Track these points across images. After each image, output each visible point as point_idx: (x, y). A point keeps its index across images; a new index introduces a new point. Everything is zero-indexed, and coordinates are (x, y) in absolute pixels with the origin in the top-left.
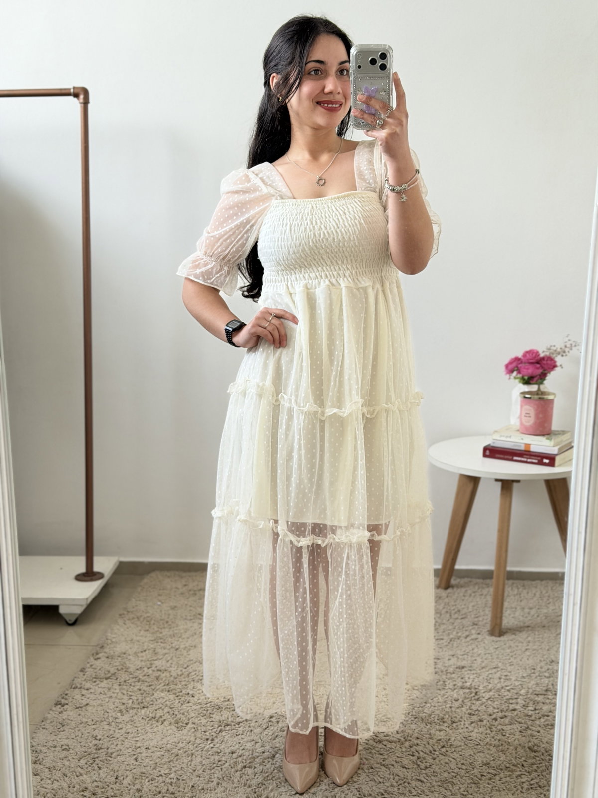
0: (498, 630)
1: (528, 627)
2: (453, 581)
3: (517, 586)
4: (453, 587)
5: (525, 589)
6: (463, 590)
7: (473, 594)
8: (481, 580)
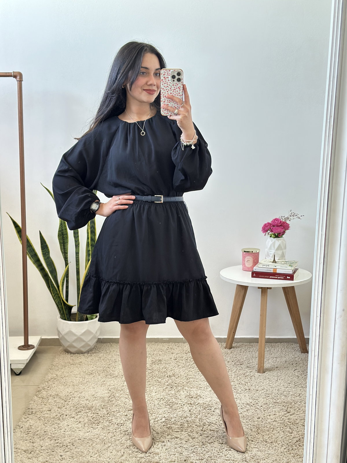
0: (262, 370)
1: (277, 367)
2: (233, 345)
3: (268, 346)
4: (234, 347)
5: (273, 347)
6: (239, 349)
7: (245, 351)
8: (249, 344)
